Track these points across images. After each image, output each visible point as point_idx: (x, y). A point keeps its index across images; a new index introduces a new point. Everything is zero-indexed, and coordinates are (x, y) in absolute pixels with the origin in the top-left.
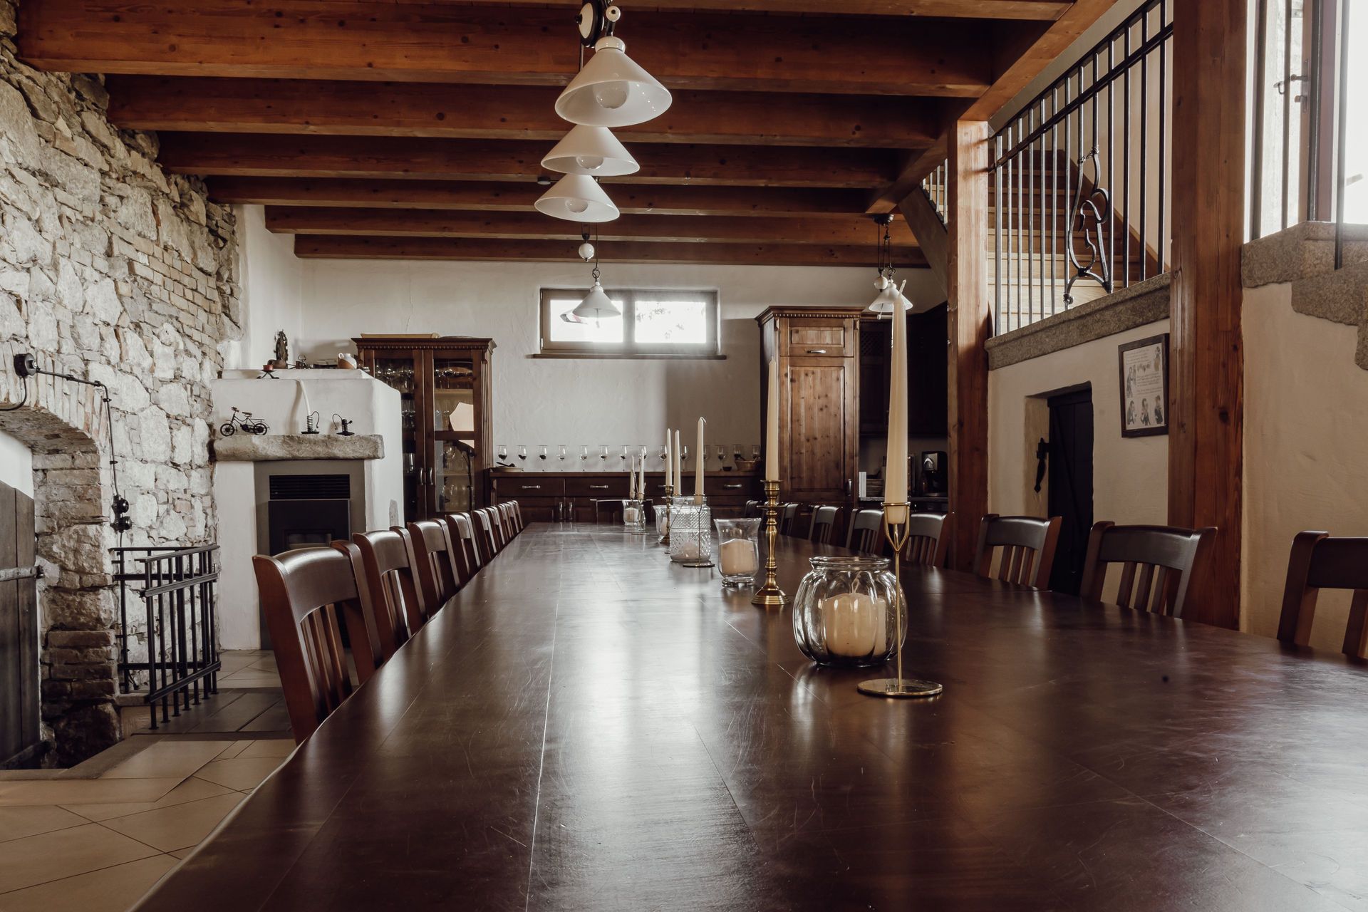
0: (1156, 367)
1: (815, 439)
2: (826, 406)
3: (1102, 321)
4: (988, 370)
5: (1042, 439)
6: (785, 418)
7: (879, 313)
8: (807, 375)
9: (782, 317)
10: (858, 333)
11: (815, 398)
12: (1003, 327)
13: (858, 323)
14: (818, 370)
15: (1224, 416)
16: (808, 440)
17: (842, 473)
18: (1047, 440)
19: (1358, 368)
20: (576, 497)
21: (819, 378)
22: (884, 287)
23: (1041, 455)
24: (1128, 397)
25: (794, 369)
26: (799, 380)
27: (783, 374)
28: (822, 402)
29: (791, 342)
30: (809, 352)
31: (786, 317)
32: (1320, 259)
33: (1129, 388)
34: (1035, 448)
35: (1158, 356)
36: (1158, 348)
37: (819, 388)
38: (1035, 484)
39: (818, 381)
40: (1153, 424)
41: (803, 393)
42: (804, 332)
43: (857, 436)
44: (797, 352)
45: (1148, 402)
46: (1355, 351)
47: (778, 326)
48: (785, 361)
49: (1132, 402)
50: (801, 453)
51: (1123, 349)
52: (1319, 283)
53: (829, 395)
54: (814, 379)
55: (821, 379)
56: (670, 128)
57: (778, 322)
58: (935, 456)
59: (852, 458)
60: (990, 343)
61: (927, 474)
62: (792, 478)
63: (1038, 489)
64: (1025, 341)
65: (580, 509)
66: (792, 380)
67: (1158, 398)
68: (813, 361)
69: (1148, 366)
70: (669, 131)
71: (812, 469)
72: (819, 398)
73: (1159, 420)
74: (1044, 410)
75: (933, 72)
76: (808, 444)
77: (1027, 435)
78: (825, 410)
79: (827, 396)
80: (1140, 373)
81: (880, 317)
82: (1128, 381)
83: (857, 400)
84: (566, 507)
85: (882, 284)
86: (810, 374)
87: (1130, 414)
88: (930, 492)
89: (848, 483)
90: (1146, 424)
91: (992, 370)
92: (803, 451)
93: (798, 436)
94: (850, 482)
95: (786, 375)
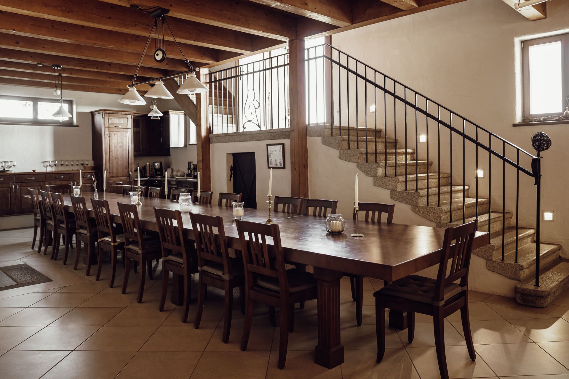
0: (280, 151)
1: (118, 158)
2: (122, 146)
3: (260, 136)
4: (210, 143)
5: (232, 166)
6: (107, 150)
7: (151, 117)
8: (115, 135)
9: (105, 113)
10: (132, 120)
11: (118, 143)
12: (215, 132)
13: (133, 117)
14: (119, 133)
15: (304, 167)
16: (116, 159)
17: (128, 170)
18: (233, 166)
19: (339, 159)
20: (20, 183)
21: (119, 136)
22: (154, 108)
23: (231, 170)
24: (270, 158)
25: (110, 132)
26: (112, 137)
27: (106, 134)
28: (120, 144)
29: (109, 123)
30: (116, 126)
31: (107, 113)
32: (327, 133)
33: (270, 156)
34: (229, 168)
35: (280, 149)
36: (280, 147)
37: (119, 139)
38: (229, 179)
39: (119, 137)
40: (279, 166)
41: (113, 141)
42: (113, 119)
43: (133, 157)
44: (111, 126)
45: (277, 160)
46: (338, 155)
47: (104, 116)
48: (107, 130)
49: (271, 160)
50: (113, 163)
51: (268, 145)
52: (329, 139)
53: (123, 142)
54: (117, 136)
55: (120, 136)
56: (107, 57)
57: (104, 115)
58: (158, 164)
59: (131, 165)
60: (210, 135)
61: (156, 170)
62: (110, 173)
63: (230, 180)
64: (227, 137)
65: (22, 188)
66: (109, 137)
67: (281, 159)
68: (116, 130)
69: (277, 151)
70: (106, 58)
71: (117, 169)
72: (119, 143)
73: (281, 165)
74: (231, 158)
75: (202, 56)
76: (115, 160)
77: (227, 165)
78: (121, 147)
79: (122, 142)
80: (274, 152)
81: (152, 118)
82: (270, 154)
83: (133, 144)
84: (16, 187)
85: (153, 107)
86: (116, 135)
87: (270, 162)
88: (157, 176)
89: (130, 174)
90: (276, 166)
91: (212, 143)
92: (114, 163)
93: (112, 157)
94: (131, 174)
95: (107, 135)
